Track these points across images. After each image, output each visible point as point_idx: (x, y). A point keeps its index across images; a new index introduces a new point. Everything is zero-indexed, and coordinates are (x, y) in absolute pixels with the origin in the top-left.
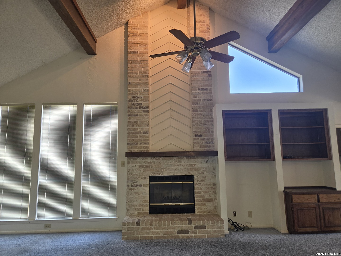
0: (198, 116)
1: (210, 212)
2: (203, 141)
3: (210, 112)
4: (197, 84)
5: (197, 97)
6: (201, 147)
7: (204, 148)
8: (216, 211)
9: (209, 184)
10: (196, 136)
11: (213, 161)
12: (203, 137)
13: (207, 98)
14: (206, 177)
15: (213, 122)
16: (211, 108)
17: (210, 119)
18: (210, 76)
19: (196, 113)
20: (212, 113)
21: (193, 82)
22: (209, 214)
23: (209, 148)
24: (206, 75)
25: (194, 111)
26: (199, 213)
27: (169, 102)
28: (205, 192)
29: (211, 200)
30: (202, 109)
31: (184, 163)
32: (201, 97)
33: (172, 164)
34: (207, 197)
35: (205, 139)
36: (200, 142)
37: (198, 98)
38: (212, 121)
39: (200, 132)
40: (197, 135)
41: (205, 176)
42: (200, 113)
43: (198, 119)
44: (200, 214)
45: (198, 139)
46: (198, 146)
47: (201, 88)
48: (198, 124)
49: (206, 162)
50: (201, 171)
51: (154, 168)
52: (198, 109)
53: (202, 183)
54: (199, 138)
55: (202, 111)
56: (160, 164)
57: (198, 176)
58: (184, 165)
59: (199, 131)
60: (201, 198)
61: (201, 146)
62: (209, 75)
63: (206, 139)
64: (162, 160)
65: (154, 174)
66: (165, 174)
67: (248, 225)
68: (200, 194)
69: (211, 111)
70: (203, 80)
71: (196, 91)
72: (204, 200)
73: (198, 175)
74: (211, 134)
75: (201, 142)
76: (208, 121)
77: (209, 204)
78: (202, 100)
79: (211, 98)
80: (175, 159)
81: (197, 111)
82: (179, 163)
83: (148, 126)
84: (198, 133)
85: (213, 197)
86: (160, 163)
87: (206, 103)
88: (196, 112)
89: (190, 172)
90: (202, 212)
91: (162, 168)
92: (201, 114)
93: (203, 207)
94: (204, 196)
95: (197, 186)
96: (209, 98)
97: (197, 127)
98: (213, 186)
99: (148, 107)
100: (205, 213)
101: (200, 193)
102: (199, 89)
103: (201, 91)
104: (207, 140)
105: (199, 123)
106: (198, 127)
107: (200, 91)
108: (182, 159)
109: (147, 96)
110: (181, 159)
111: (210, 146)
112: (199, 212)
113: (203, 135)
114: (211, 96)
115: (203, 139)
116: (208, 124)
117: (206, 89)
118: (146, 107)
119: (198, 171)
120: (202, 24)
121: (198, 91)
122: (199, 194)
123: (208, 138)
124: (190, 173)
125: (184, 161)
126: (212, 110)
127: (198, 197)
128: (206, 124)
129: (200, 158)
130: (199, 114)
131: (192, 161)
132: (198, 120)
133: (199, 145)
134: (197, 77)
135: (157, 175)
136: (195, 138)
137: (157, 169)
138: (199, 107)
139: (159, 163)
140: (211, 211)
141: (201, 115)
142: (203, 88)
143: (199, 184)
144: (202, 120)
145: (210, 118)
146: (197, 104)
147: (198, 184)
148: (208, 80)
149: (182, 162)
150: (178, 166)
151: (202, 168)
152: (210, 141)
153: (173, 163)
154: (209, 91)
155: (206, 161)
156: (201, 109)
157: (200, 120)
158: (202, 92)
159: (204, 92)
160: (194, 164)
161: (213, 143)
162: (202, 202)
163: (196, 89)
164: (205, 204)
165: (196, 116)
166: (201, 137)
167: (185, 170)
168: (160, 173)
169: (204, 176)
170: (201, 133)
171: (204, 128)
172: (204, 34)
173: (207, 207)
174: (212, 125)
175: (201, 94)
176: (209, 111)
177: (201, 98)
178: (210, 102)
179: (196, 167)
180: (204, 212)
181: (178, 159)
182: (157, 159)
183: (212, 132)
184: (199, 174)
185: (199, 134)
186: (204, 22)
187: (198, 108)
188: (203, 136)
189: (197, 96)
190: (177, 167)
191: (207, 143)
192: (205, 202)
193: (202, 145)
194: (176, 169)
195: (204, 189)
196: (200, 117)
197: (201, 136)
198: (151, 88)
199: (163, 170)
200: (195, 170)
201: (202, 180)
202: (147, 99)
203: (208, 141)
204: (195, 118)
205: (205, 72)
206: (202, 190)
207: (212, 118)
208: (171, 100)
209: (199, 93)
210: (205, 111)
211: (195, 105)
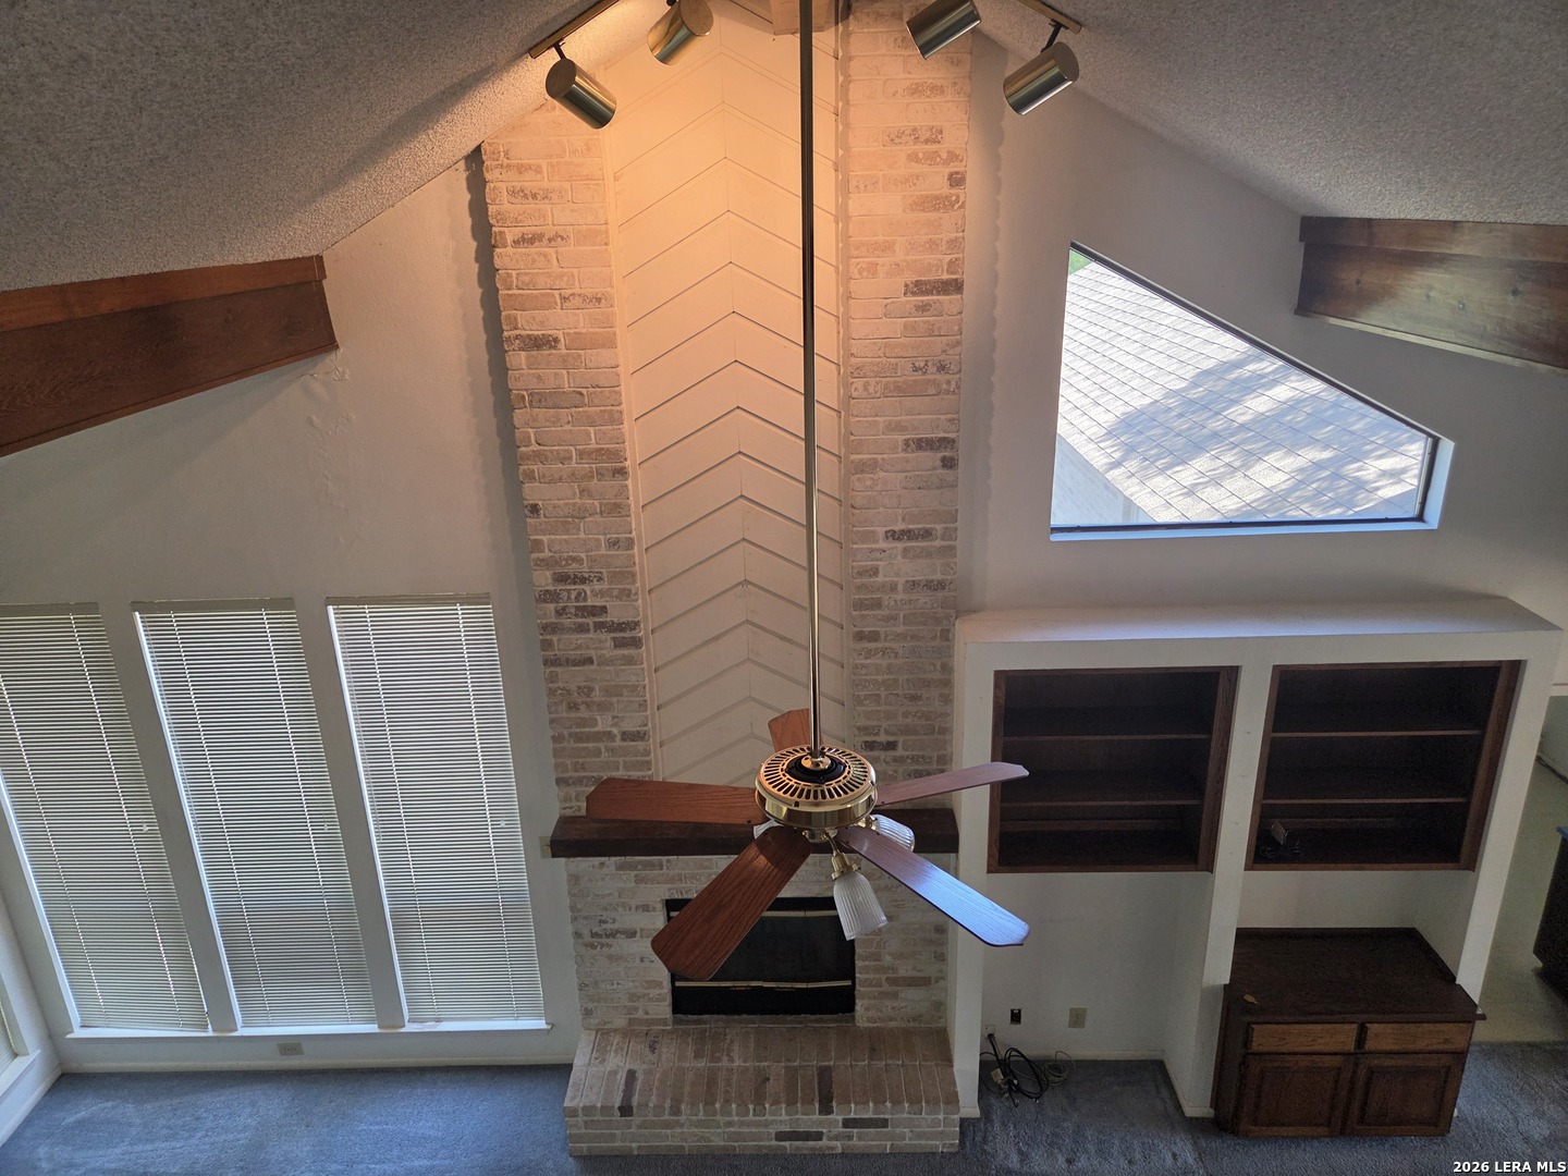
0: (879, 661)
1: (914, 1020)
2: (901, 769)
3: (937, 642)
4: (881, 509)
5: (876, 572)
8: (941, 1018)
9: (917, 929)
10: (870, 746)
12: (900, 752)
13: (931, 578)
15: (952, 687)
16: (945, 622)
17: (937, 676)
18: (949, 463)
19: (873, 645)
20: (950, 648)
21: (859, 502)
22: (912, 1024)
24: (932, 458)
25: (860, 636)
26: (870, 1022)
27: (740, 588)
28: (900, 956)
29: (924, 982)
30: (901, 629)
32: (897, 575)
34: (905, 970)
35: (908, 757)
36: (886, 773)
37: (880, 579)
38: (947, 683)
39: (887, 732)
40: (874, 742)
42: (888, 645)
43: (877, 674)
44: (877, 1025)
45: (876, 759)
47: (900, 526)
48: (877, 695)
51: (683, 873)
52: (882, 631)
54: (883, 757)
55: (901, 637)
59: (885, 724)
60: (879, 976)
62: (944, 459)
63: (912, 759)
65: (682, 893)
68: (879, 960)
69: (946, 636)
70: (913, 489)
71: (876, 542)
74: (939, 736)
75: (891, 773)
76: (928, 684)
77: (912, 994)
78: (900, 587)
79: (949, 577)
81: (874, 637)
83: (643, 705)
84: (877, 734)
85: (930, 970)
87: (923, 599)
88: (869, 641)
90: (882, 1020)
92: (897, 653)
93: (889, 1003)
94: (894, 970)
96: (939, 576)
97: (875, 709)
98: (934, 936)
99: (637, 624)
100: (894, 1024)
101: (877, 957)
102: (893, 535)
103: (899, 545)
104: (918, 763)
105: (883, 694)
106: (879, 708)
107: (894, 545)
109: (628, 572)
112: (873, 1020)
113: (900, 744)
114: (948, 565)
115: (899, 760)
116: (925, 695)
117: (927, 534)
118: (628, 623)
120: (921, 148)
121: (882, 544)
122: (872, 964)
123: (923, 757)
126: (948, 631)
127: (867, 973)
128: (914, 698)
130: (884, 651)
132: (880, 678)
134: (882, 474)
137: (693, 878)
138: (891, 618)
140: (920, 1016)
141: (896, 657)
142: (909, 531)
144: (896, 681)
145: (939, 668)
146: (878, 604)
148: (937, 488)
152: (934, 766)
154: (938, 543)
156: (895, 629)
157: (886, 677)
158: (905, 550)
159: (913, 548)
162: (886, 988)
163: (873, 532)
164: (895, 996)
165: (868, 661)
166: (891, 753)
169: (896, 901)
170: (892, 734)
171: (905, 715)
172: (934, 215)
173: (903, 1004)
174: (947, 699)
175: (900, 557)
176: (934, 638)
177: (896, 579)
178: (940, 594)
180: (892, 1019)
183: (945, 731)
185: (883, 738)
186: (935, 136)
187: (883, 623)
188: (900, 748)
189: (877, 569)
191: (919, 774)
192: (895, 988)
193: (893, 783)
195: (894, 945)
196: (889, 667)
197: (891, 746)
202: (627, 586)
203: (920, 768)
204: (863, 671)
205: (922, 444)
206: (884, 948)
207: (947, 669)
208: (747, 582)
209: (888, 552)
210: (914, 637)
211: (866, 613)
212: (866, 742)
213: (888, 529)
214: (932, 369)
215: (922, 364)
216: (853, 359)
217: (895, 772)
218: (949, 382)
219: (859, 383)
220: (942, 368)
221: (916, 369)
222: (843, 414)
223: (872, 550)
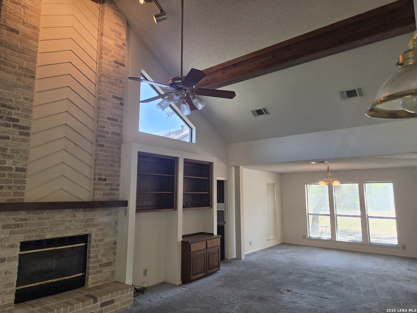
0: (103, 153)
1: (106, 280)
2: (107, 187)
3: (118, 150)
4: (106, 111)
5: (104, 128)
6: (104, 194)
7: (107, 197)
8: (114, 277)
9: (109, 244)
10: (100, 179)
11: (116, 213)
12: (107, 182)
13: (117, 132)
14: (106, 235)
15: (121, 163)
16: (120, 145)
17: (117, 160)
18: (122, 104)
19: (102, 148)
20: (121, 152)
21: (101, 107)
22: (106, 282)
23: (113, 197)
24: (119, 102)
25: (99, 145)
26: (92, 285)
27: (64, 126)
28: (103, 255)
29: (109, 264)
30: (109, 145)
31: (79, 217)
32: (109, 129)
33: (62, 219)
34: (105, 261)
35: (109, 184)
36: (103, 189)
37: (105, 129)
38: (120, 162)
39: (104, 175)
41: (105, 233)
43: (103, 157)
44: (94, 286)
45: (101, 184)
46: (101, 193)
47: (110, 117)
48: (103, 163)
49: (108, 214)
50: (101, 227)
51: (31, 228)
52: (105, 144)
53: (100, 243)
54: (103, 183)
55: (109, 147)
56: (42, 221)
57: (96, 234)
58: (79, 221)
59: (104, 173)
60: (96, 264)
61: (104, 193)
62: (120, 103)
63: (110, 184)
64: (45, 214)
65: (29, 238)
66: (49, 236)
67: (145, 285)
68: (97, 258)
69: (120, 148)
70: (114, 108)
71: (105, 119)
72: (101, 266)
73: (97, 232)
74: (117, 178)
75: (105, 188)
76: (115, 162)
77: (106, 270)
78: (110, 133)
79: (121, 133)
80: (68, 212)
81: (102, 146)
82: (72, 218)
83: (27, 158)
84: (102, 176)
85: (112, 259)
86: (42, 220)
87: (115, 137)
88: (101, 147)
89: (86, 230)
90: (96, 283)
91: (45, 226)
93: (99, 275)
94: (101, 260)
95: (94, 248)
96: (118, 132)
97: (102, 168)
98: (113, 246)
99: (30, 128)
100: (100, 284)
101: (96, 257)
102: (108, 118)
103: (110, 122)
104: (112, 186)
105: (104, 163)
106: (103, 168)
107: (109, 121)
108: (77, 211)
109: (30, 110)
110: (75, 212)
111: (114, 194)
112: (93, 284)
113: (107, 179)
114: (121, 129)
115: (107, 184)
116: (114, 165)
117: (116, 120)
118: (26, 127)
119: (97, 227)
120: (118, 35)
121: (106, 120)
122: (95, 259)
123: (113, 184)
124: (86, 232)
125: (80, 215)
126: (120, 147)
127: (93, 264)
128: (112, 165)
129: (101, 210)
130: (105, 150)
131: (90, 214)
132: (103, 158)
133: (102, 192)
134: (107, 102)
135: (35, 238)
136: (97, 183)
137: (35, 230)
138: (107, 141)
139: (40, 220)
140: (108, 278)
141: (108, 153)
142: (113, 118)
143: (97, 244)
144: (107, 160)
145: (118, 157)
146: (104, 137)
147: (96, 245)
148: (119, 109)
149: (77, 217)
150: (70, 222)
151: (102, 223)
152: (116, 187)
153: (63, 218)
154: (119, 123)
155: (108, 213)
156: (108, 144)
157: (105, 158)
158: (112, 123)
159: (113, 123)
160: (92, 218)
161: (118, 189)
162: (99, 269)
163: (104, 116)
164: (101, 271)
165: (101, 153)
166: (105, 182)
167: (80, 227)
168: (40, 236)
169: (104, 234)
170: (106, 176)
171: (110, 170)
172: (119, 49)
173: (103, 275)
174: (119, 167)
175: (110, 125)
176: (117, 149)
177: (109, 130)
178: (119, 137)
179: (95, 222)
180: (100, 282)
181: (72, 212)
182: (38, 214)
183: (119, 176)
184: (98, 231)
185: (103, 177)
186: (120, 34)
187: (105, 142)
188: (107, 180)
189: (105, 126)
190: (68, 223)
191: (112, 189)
192: (101, 269)
193: (105, 192)
194: (67, 228)
195: (102, 251)
196: (106, 155)
197: (105, 180)
198: (37, 99)
199: (45, 231)
200: (94, 226)
201: (101, 238)
202: (29, 114)
203: (112, 187)
204: (100, 156)
205: (116, 98)
206: (99, 253)
207: (120, 158)
208: (66, 124)
209: (107, 123)
210: (112, 148)
211: (101, 138)
212: (99, 178)
213: (108, 116)
214: (119, 81)
215: (117, 79)
216: (102, 72)
217: (106, 188)
218: (122, 85)
219: (103, 78)
220: (120, 82)
221: (115, 80)
222: (97, 85)
223: (104, 121)
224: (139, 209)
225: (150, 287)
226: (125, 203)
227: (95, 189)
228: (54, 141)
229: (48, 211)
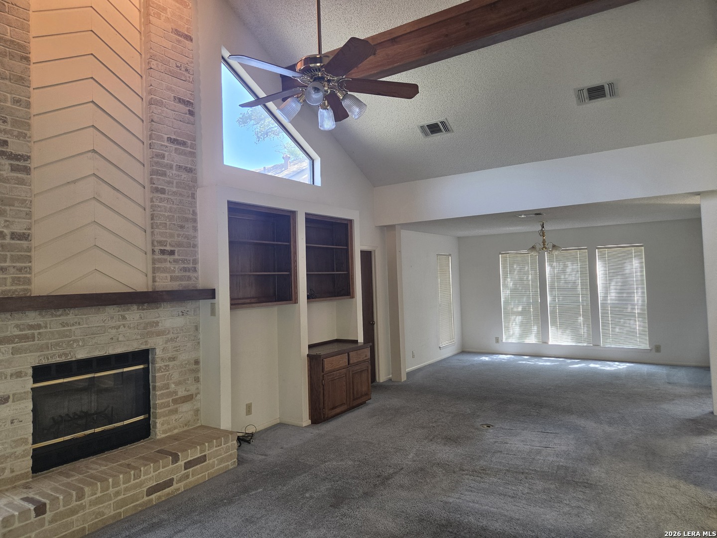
0: (166, 205)
1: (186, 425)
2: (177, 267)
3: (190, 199)
4: (165, 126)
6: (172, 279)
7: (178, 283)
8: (198, 420)
9: (186, 364)
10: (163, 252)
11: (195, 311)
12: (176, 257)
13: (186, 165)
14: (180, 349)
15: (197, 223)
16: (193, 189)
17: (191, 216)
18: (191, 113)
19: (163, 196)
20: (195, 203)
21: (155, 119)
22: (186, 428)
23: (187, 282)
24: (185, 109)
25: (157, 190)
26: (163, 433)
27: (90, 153)
28: (178, 384)
29: (188, 398)
30: (175, 189)
31: (132, 319)
32: (173, 161)
33: (103, 324)
34: (182, 393)
35: (180, 260)
36: (170, 268)
37: (166, 161)
38: (195, 221)
39: (170, 244)
40: (165, 250)
41: (179, 346)
42: (169, 197)
43: (165, 212)
44: (167, 435)
45: (165, 260)
46: (166, 276)
47: (173, 137)
48: (165, 223)
49: (181, 314)
50: (169, 336)
51: (50, 341)
52: (167, 188)
53: (171, 364)
54: (168, 259)
55: (175, 193)
56: (68, 328)
57: (164, 349)
58: (132, 326)
59: (169, 240)
60: (168, 400)
61: (171, 277)
62: (189, 110)
63: (182, 261)
64: (72, 316)
65: (48, 359)
66: (81, 355)
67: (250, 430)
68: (168, 388)
69: (193, 196)
70: (177, 120)
71: (163, 142)
72: (175, 401)
73: (164, 345)
74: (192, 249)
75: (172, 269)
76: (187, 220)
77: (185, 407)
78: (174, 168)
79: (194, 167)
80: (111, 310)
81: (163, 191)
82: (119, 321)
83: (29, 215)
84: (166, 246)
85: (193, 389)
86: (68, 326)
87: (184, 175)
88: (161, 194)
89: (146, 342)
90: (170, 430)
91: (73, 338)
92: (173, 202)
93: (174, 417)
94: (176, 393)
95: (162, 372)
96: (189, 166)
97: (164, 231)
98: (194, 367)
99: (29, 157)
100: (176, 431)
101: (167, 386)
102: (170, 140)
103: (174, 146)
104: (184, 263)
105: (168, 223)
106: (166, 231)
107: (171, 145)
108: (128, 310)
109: (25, 122)
110: (124, 311)
111: (189, 278)
112: (165, 432)
113: (176, 252)
114: (193, 161)
115: (176, 261)
116: (187, 226)
117: (184, 144)
118: (22, 156)
119: (165, 337)
121: (166, 144)
122: (165, 391)
123: (186, 260)
124: (145, 345)
125: (134, 315)
126: (194, 194)
127: (162, 399)
128: (182, 227)
129: (169, 306)
130: (168, 200)
131: (151, 314)
132: (166, 214)
133: (168, 275)
134: (165, 109)
135: (58, 359)
136: (158, 258)
137: (57, 344)
138: (169, 183)
139: (64, 326)
140: (189, 422)
141: (173, 204)
142: (177, 140)
143: (166, 366)
144: (173, 216)
145: (191, 212)
146: (164, 174)
147: (164, 368)
148: (188, 123)
149: (128, 319)
150: (117, 329)
151: (173, 328)
152: (191, 265)
153: (104, 322)
154: (189, 149)
155: (182, 312)
156: (172, 189)
157: (170, 214)
158: (176, 149)
159: (179, 149)
160: (155, 320)
161: (195, 270)
162: (172, 407)
163: (161, 136)
164: (175, 411)
165: (161, 204)
166: (172, 257)
167: (134, 337)
168: (66, 355)
169: (176, 347)
170: (173, 246)
171: (179, 235)
173: (180, 416)
174: (195, 229)
175: (173, 152)
176: (188, 197)
177: (173, 163)
178: (191, 175)
179: (160, 327)
180: (175, 428)
181: (119, 312)
182: (60, 316)
183: (195, 246)
184: (166, 343)
185: (168, 248)
187: (167, 184)
188: (176, 254)
189: (164, 155)
190: (114, 331)
191: (185, 270)
192: (176, 406)
193: (174, 275)
194: (112, 339)
195: (176, 376)
196: (171, 208)
197: (172, 253)
198: (38, 102)
199: (75, 345)
200: (159, 334)
201: (173, 355)
202: (25, 132)
203: (185, 266)
204: (159, 209)
205: (181, 101)
206: (171, 380)
207: (194, 213)
208: (94, 151)
209: (169, 148)
210: (180, 194)
211: (159, 177)
212: (161, 250)
213: (168, 136)
214: (183, 69)
215: (179, 66)
216: (151, 51)
217: (175, 268)
218: (189, 77)
219: (154, 62)
220: (187, 70)
221: (177, 67)
222: (144, 77)
223: (162, 145)
224: (236, 303)
225: (259, 432)
226: (211, 294)
227: (154, 270)
228: (74, 182)
229: (76, 311)
